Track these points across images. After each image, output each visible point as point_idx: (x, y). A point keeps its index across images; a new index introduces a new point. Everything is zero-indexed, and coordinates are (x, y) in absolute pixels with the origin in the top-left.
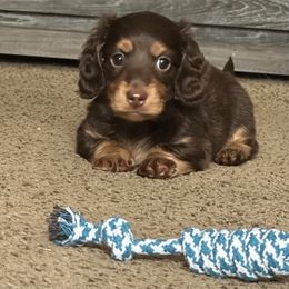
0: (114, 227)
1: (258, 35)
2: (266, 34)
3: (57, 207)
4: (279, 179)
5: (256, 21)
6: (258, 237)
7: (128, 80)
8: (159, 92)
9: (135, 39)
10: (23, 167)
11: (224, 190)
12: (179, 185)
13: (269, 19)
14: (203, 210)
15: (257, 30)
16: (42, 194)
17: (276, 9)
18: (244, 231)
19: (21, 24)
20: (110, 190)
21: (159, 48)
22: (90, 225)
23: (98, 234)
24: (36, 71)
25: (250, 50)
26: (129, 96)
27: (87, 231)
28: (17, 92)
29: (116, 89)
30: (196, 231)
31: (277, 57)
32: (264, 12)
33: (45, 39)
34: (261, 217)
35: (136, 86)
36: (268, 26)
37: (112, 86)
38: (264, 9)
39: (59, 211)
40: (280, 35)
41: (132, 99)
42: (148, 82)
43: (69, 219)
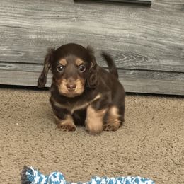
0: (55, 177)
1: (132, 72)
2: (136, 72)
3: (25, 167)
4: (142, 149)
5: (130, 65)
6: (130, 181)
7: (66, 78)
8: (82, 83)
9: (67, 58)
10: (8, 145)
11: (113, 155)
12: (90, 153)
13: (137, 64)
14: (102, 166)
15: (131, 70)
16: (18, 159)
17: (141, 58)
18: (123, 178)
19: (8, 68)
20: (54, 156)
21: (80, 61)
22: (43, 176)
23: (47, 180)
24: (16, 93)
25: (127, 80)
26: (68, 86)
27: (41, 179)
28: (6, 104)
29: (61, 83)
30: (98, 178)
31: (143, 84)
32: (134, 61)
33: (21, 76)
34: (132, 169)
35: (70, 81)
36: (137, 68)
37: (59, 81)
38: (135, 58)
39: (26, 169)
40: (143, 72)
41: (69, 87)
42: (76, 79)
43: (32, 173)
